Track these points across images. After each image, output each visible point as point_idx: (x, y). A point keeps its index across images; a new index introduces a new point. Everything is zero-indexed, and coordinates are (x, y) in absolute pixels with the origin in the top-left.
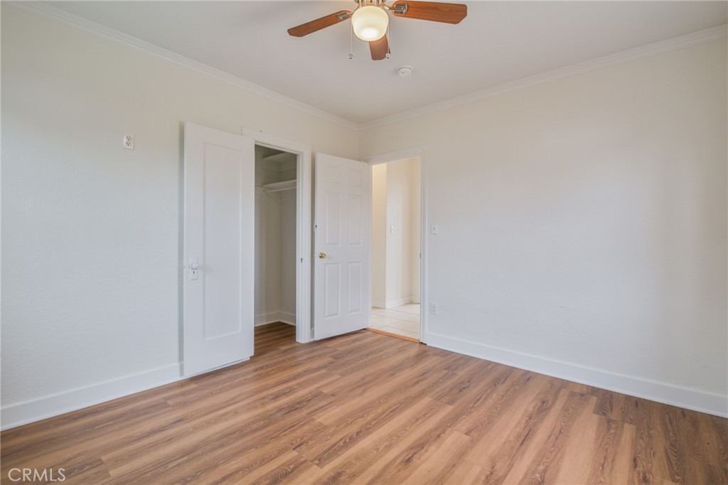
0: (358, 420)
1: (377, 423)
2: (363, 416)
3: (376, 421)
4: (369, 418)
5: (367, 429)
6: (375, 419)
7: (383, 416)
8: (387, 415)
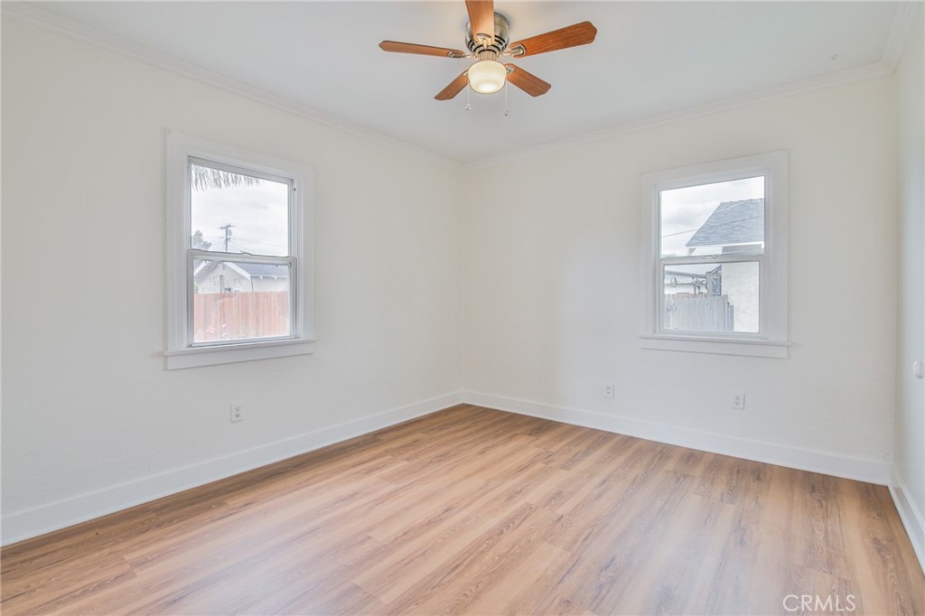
0: (506, 551)
1: (480, 547)
2: (501, 557)
3: (481, 549)
4: (491, 553)
5: (490, 538)
6: (483, 552)
7: (472, 557)
8: (465, 560)
